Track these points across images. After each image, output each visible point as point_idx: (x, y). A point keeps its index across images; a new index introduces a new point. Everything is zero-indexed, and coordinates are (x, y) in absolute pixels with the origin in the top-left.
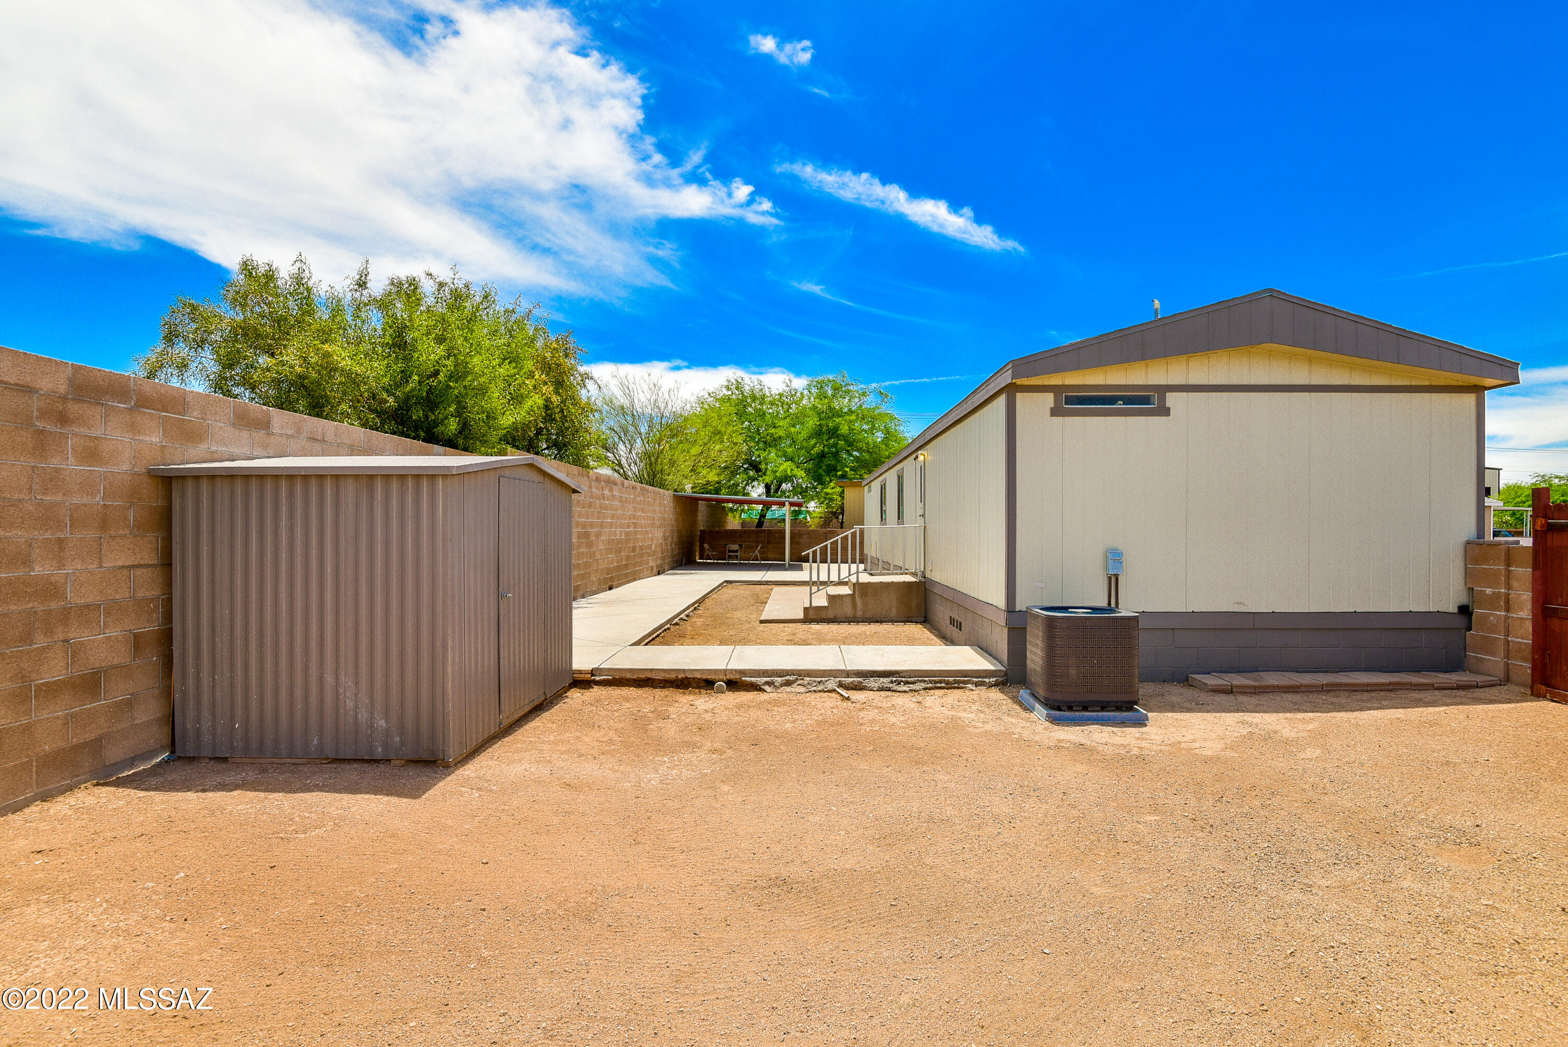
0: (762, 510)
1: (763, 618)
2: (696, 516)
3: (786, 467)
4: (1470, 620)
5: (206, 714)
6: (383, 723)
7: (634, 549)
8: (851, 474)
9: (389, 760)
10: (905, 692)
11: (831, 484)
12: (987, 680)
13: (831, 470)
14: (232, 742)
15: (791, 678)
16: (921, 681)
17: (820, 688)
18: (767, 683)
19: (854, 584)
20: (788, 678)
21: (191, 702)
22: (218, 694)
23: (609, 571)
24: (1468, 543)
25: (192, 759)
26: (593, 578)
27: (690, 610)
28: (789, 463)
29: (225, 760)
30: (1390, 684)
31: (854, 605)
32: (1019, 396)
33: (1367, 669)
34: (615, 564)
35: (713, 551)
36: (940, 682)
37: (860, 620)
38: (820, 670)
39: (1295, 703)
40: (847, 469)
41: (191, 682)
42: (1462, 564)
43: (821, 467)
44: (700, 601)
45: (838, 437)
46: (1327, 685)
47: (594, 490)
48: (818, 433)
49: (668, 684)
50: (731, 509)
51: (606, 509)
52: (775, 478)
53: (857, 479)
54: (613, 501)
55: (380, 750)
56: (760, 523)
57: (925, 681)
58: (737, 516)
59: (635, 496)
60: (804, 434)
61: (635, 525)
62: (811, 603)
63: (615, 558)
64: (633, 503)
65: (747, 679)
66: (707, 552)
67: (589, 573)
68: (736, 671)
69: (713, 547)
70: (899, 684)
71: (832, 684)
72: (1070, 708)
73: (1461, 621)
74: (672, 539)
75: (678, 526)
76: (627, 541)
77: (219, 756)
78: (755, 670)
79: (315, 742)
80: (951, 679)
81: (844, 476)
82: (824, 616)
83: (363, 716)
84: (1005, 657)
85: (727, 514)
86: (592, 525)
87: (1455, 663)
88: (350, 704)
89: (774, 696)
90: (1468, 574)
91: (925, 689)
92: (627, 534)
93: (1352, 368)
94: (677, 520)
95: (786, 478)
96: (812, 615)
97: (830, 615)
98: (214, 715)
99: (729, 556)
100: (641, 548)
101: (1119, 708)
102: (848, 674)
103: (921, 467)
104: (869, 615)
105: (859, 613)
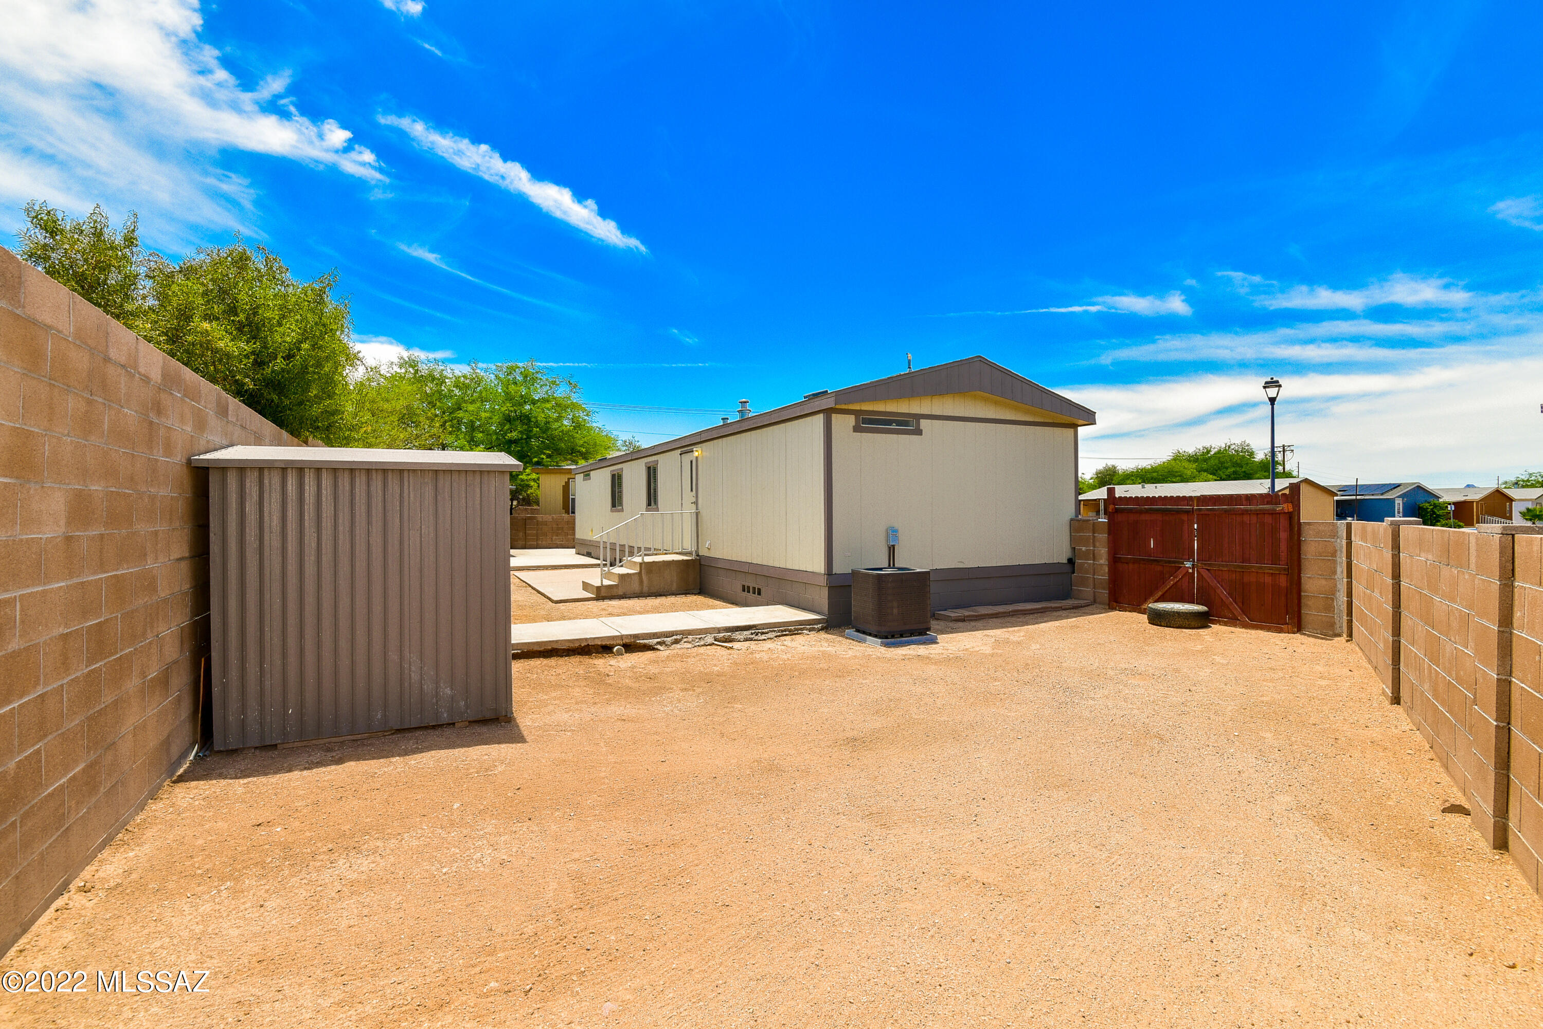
1: (555, 599)
4: (1074, 567)
5: (253, 703)
6: (448, 691)
8: (547, 461)
9: (454, 724)
10: (764, 640)
11: (527, 470)
12: (816, 626)
14: (285, 728)
15: (679, 637)
16: (771, 631)
17: (702, 643)
18: (659, 643)
19: (641, 564)
20: (675, 637)
21: (234, 694)
22: (267, 683)
24: (1072, 520)
25: (232, 752)
29: (275, 747)
30: (1042, 608)
31: (641, 582)
32: (834, 416)
33: (1026, 601)
36: (785, 631)
37: (646, 595)
38: (698, 629)
39: (1002, 623)
40: (543, 456)
41: (234, 673)
42: (1069, 534)
45: (531, 423)
46: (1012, 611)
48: (511, 419)
49: (571, 653)
53: (554, 466)
55: (445, 715)
57: (775, 631)
62: (600, 584)
65: (641, 641)
68: (631, 635)
70: (757, 635)
71: (709, 639)
72: (893, 637)
73: (1068, 568)
77: (268, 744)
78: (647, 634)
79: (379, 716)
80: (792, 628)
81: (538, 463)
82: (614, 593)
83: (428, 687)
84: (825, 608)
87: (1066, 594)
88: (415, 677)
89: (668, 652)
90: (1072, 539)
91: (776, 637)
93: (1016, 409)
96: (603, 594)
97: (620, 591)
98: (262, 705)
101: (920, 634)
102: (719, 630)
103: (691, 462)
104: (653, 590)
105: (645, 589)
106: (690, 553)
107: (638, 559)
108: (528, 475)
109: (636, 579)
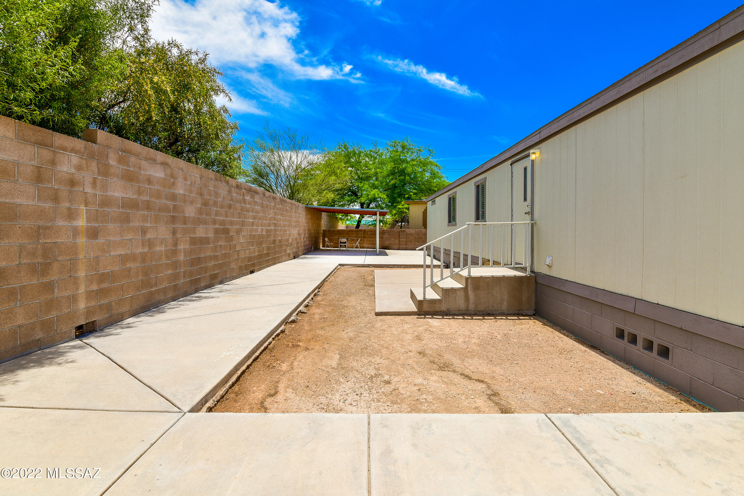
0: (359, 218)
1: (377, 310)
2: (321, 221)
3: (375, 192)
7: (274, 242)
8: (413, 196)
11: (402, 203)
13: (401, 195)
19: (467, 279)
23: (250, 259)
26: (233, 266)
27: (310, 298)
28: (376, 190)
31: (467, 298)
34: (256, 254)
35: (330, 243)
37: (472, 313)
40: (411, 194)
43: (394, 193)
44: (319, 287)
45: (405, 174)
47: (234, 195)
48: (392, 173)
50: (341, 219)
51: (247, 211)
52: (368, 199)
53: (418, 199)
54: (255, 205)
56: (358, 226)
58: (344, 223)
59: (275, 204)
60: (385, 173)
61: (275, 225)
62: (424, 296)
63: (257, 249)
64: (274, 209)
66: (327, 243)
67: (229, 262)
69: (330, 240)
74: (305, 235)
75: (309, 227)
76: (268, 236)
81: (409, 198)
82: (438, 309)
85: (338, 221)
86: (232, 223)
92: (267, 231)
94: (307, 223)
95: (374, 199)
96: (426, 307)
97: (444, 307)
99: (341, 246)
100: (280, 241)
103: (525, 169)
104: (481, 308)
105: (472, 306)
106: (524, 269)
107: (465, 273)
108: (403, 205)
109: (461, 296)
